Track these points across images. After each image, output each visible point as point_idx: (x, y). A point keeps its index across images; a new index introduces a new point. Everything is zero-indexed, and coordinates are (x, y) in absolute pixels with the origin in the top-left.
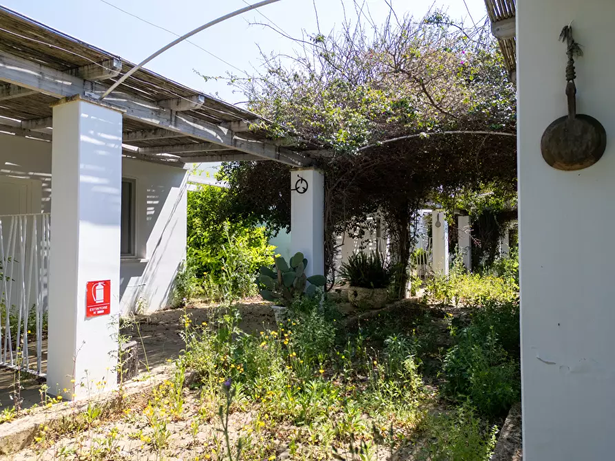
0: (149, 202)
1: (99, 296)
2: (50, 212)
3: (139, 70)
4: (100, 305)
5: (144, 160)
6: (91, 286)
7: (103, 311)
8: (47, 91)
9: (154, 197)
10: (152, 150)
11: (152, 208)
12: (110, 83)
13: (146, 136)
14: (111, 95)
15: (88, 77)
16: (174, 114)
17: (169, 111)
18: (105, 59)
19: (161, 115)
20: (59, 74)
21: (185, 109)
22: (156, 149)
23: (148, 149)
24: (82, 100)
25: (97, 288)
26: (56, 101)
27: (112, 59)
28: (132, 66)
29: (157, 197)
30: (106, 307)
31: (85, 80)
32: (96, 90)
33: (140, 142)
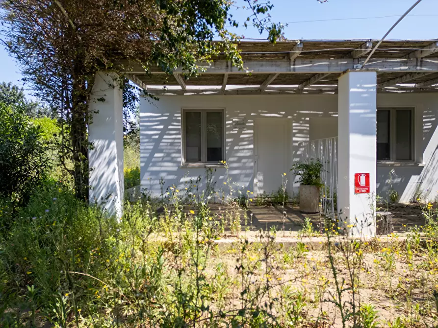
0: (424, 120)
1: (363, 182)
2: (337, 135)
3: (383, 42)
4: (363, 187)
5: (420, 92)
6: (357, 176)
7: (365, 191)
8: (334, 70)
9: (431, 116)
10: (425, 83)
11: (430, 124)
12: (365, 57)
13: (413, 77)
14: (368, 62)
15: (356, 55)
16: (419, 60)
17: (415, 59)
18: (361, 44)
19: (409, 64)
20: (339, 60)
21: (427, 54)
22: (429, 82)
23: (422, 84)
24: (351, 71)
25: (361, 177)
26: (339, 75)
27: (366, 42)
28: (377, 42)
29: (434, 115)
30: (367, 189)
31: (354, 59)
32: (361, 61)
33: (415, 80)
